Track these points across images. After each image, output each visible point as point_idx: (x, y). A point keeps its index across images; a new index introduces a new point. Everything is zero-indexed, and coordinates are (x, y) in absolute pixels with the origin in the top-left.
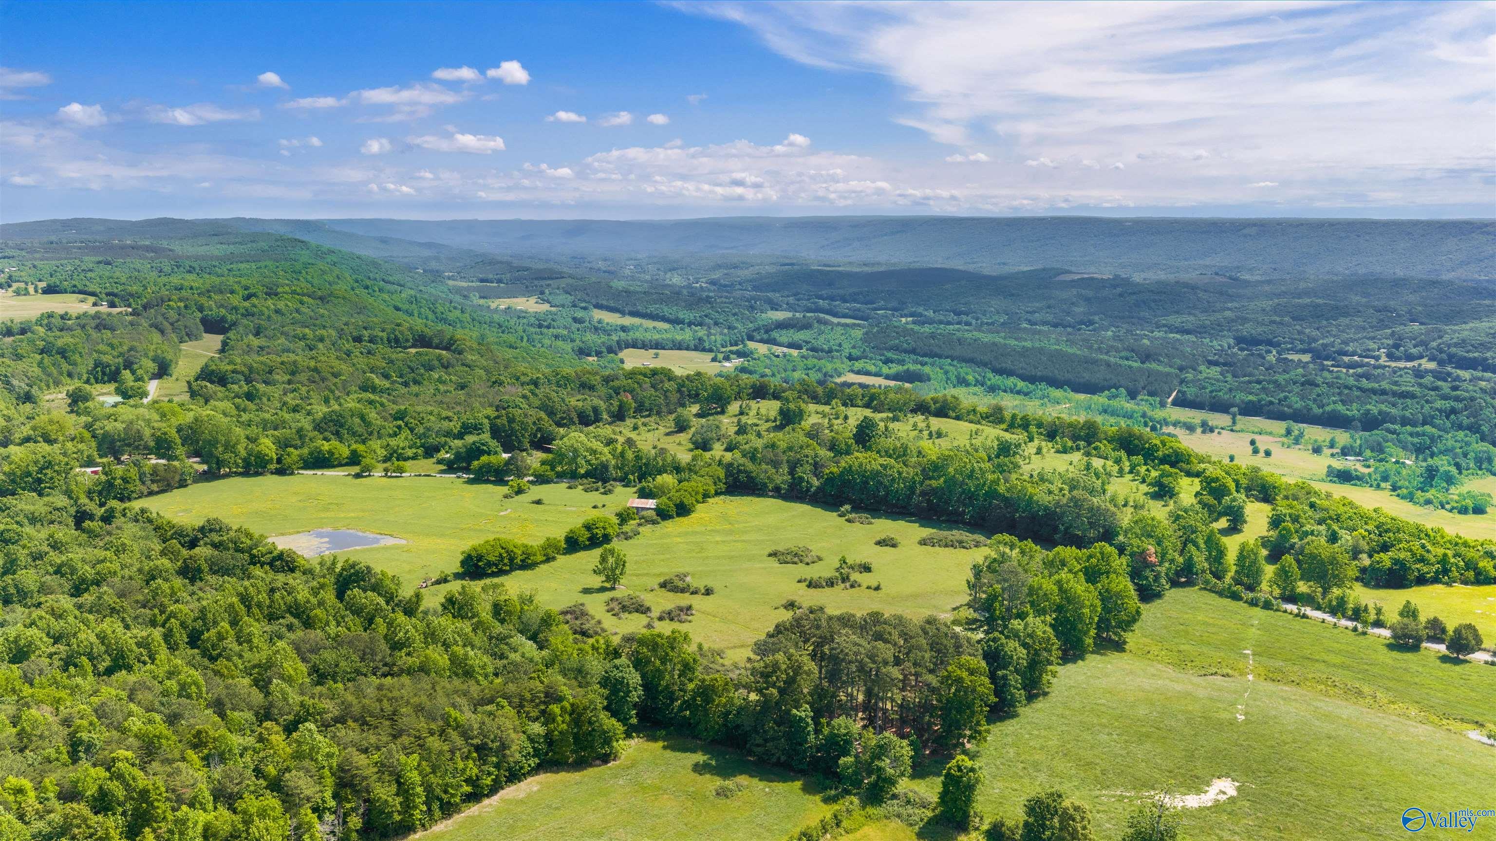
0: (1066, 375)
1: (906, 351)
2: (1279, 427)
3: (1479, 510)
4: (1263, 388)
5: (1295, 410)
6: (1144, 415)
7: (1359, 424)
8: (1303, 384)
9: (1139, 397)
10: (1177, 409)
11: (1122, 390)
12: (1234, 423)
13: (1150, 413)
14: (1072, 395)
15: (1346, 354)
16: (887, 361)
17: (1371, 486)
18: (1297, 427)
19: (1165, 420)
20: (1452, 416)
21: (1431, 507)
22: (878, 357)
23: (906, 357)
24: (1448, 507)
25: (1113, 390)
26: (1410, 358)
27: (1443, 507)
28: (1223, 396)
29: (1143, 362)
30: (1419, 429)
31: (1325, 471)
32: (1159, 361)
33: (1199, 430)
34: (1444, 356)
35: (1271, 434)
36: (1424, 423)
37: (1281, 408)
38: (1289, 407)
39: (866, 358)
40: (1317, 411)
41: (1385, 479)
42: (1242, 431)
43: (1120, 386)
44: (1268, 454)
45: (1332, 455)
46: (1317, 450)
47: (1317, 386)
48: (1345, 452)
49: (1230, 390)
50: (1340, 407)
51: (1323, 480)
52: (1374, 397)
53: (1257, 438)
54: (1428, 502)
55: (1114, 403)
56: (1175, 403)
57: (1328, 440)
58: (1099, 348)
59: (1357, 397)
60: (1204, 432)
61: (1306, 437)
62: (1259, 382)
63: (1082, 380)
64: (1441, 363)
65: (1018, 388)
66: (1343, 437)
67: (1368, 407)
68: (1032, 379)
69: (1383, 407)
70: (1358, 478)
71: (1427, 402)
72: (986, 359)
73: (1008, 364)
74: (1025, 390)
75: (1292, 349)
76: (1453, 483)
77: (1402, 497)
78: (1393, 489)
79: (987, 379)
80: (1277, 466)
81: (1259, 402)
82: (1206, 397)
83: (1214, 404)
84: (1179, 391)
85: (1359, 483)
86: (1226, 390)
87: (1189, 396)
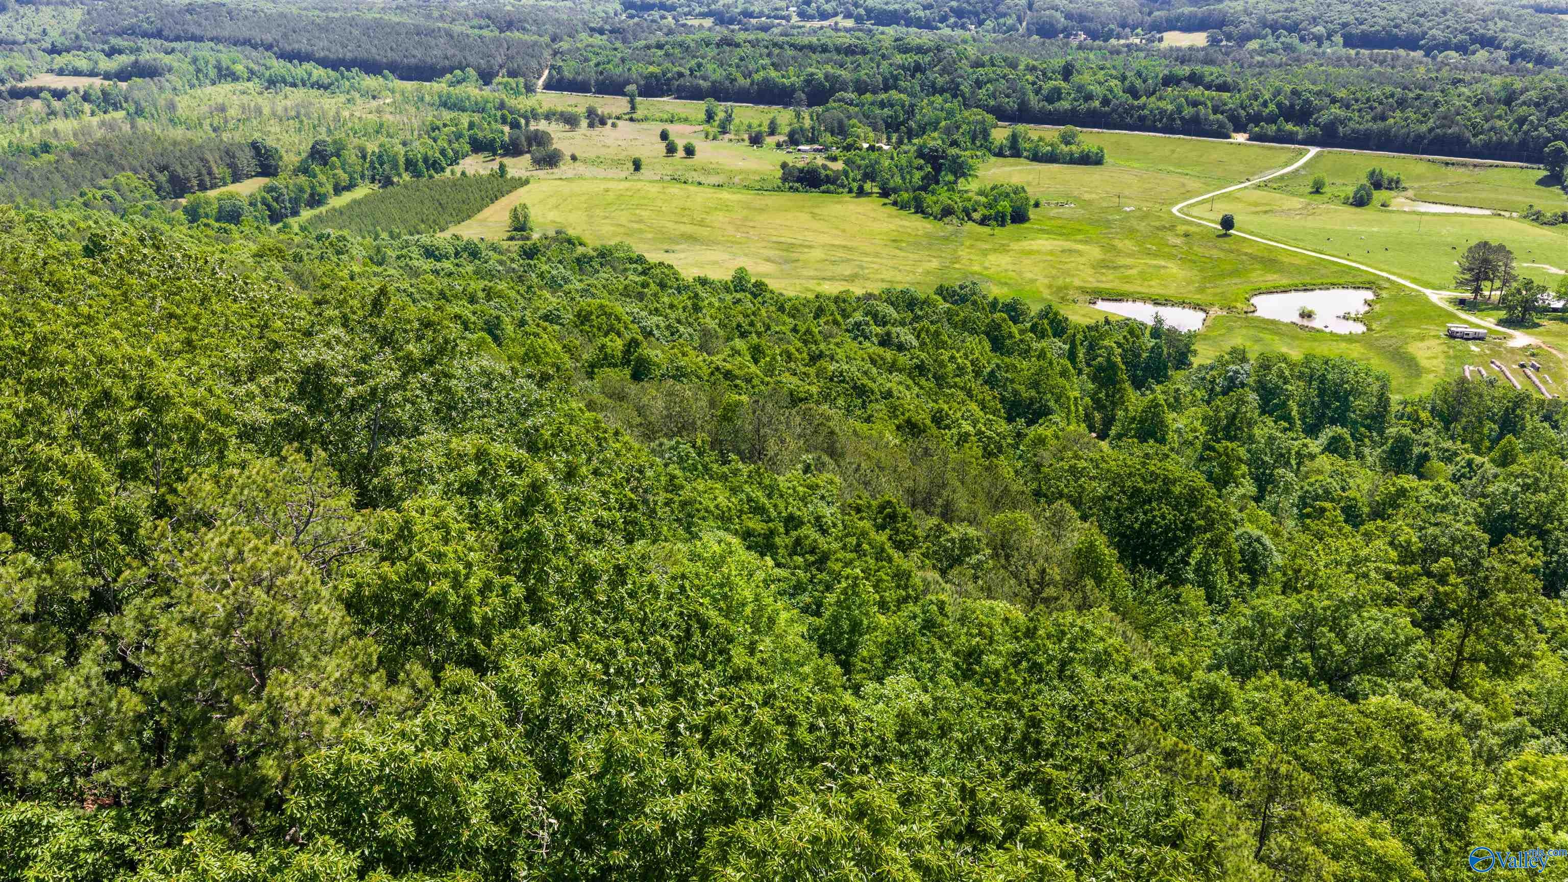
0: (389, 54)
1: (145, 35)
2: (696, 109)
3: (1019, 216)
4: (667, 55)
5: (715, 82)
6: (502, 106)
7: (803, 96)
8: (718, 45)
9: (498, 79)
10: (553, 94)
11: (471, 72)
12: (633, 108)
13: (511, 102)
14: (399, 84)
15: (751, 15)
16: (111, 53)
17: (850, 191)
18: (721, 109)
19: (533, 110)
20: (918, 75)
21: (954, 220)
22: (99, 46)
23: (143, 43)
25: (457, 72)
26: (824, 16)
27: (970, 218)
28: (615, 70)
29: (502, 31)
30: (883, 96)
31: (780, 173)
32: (524, 29)
33: (584, 123)
34: (862, 11)
35: (686, 120)
36: (887, 88)
37: (694, 82)
38: (705, 78)
39: (79, 48)
40: (743, 82)
41: (869, 175)
42: (646, 119)
43: (468, 65)
44: (690, 151)
45: (779, 146)
46: (756, 140)
47: (738, 45)
48: (793, 140)
49: (623, 60)
50: (773, 74)
51: (779, 189)
52: (814, 56)
53: (669, 127)
54: (947, 212)
55: (459, 90)
56: (548, 86)
57: (766, 123)
58: (441, 16)
59: (794, 58)
60: (591, 125)
61: (736, 121)
62: (660, 46)
63: (412, 61)
64: (859, 19)
65: (314, 78)
66: (785, 117)
67: (810, 70)
69: (829, 68)
70: (829, 180)
71: (884, 57)
72: (268, 38)
73: (302, 45)
74: (326, 81)
75: (689, 13)
76: (964, 175)
77: (903, 206)
78: (885, 193)
79: (268, 68)
80: (706, 171)
81: (664, 74)
82: (590, 73)
83: (603, 82)
84: (553, 67)
85: (832, 188)
86: (617, 60)
87: (568, 74)
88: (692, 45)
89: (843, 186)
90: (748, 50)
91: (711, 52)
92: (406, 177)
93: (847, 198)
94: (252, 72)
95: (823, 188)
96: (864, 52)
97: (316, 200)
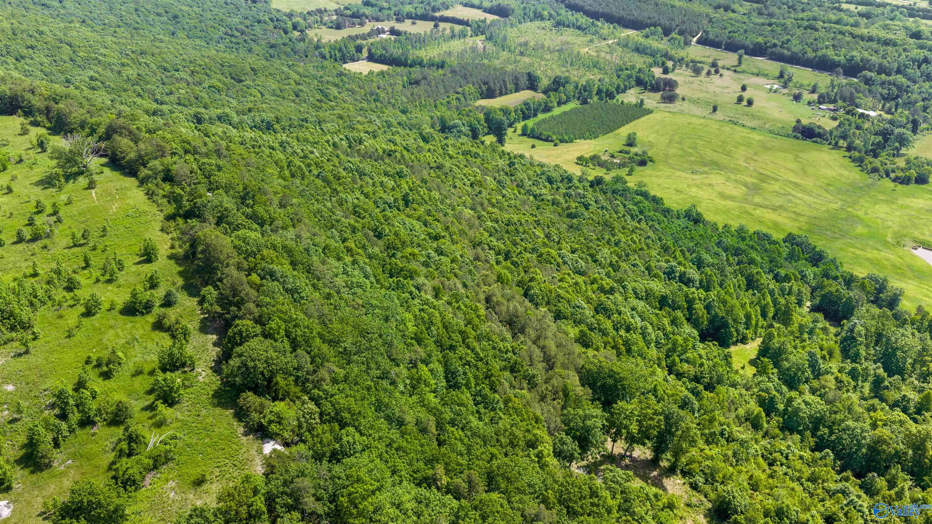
0: (621, 12)
2: (776, 68)
3: (921, 180)
4: (772, 31)
5: (792, 53)
7: (841, 70)
8: (805, 28)
9: (672, 35)
10: (700, 47)
11: (659, 29)
12: (740, 63)
17: (830, 144)
18: (789, 69)
19: (682, 59)
20: (922, 66)
21: (877, 176)
24: (893, 175)
25: (652, 28)
27: (888, 175)
28: (738, 38)
30: (891, 79)
31: (794, 125)
33: (705, 71)
36: (898, 72)
37: (782, 51)
38: (788, 49)
40: (811, 55)
41: (845, 136)
42: (743, 72)
43: (660, 24)
44: (750, 103)
45: (809, 103)
46: (798, 97)
48: (820, 100)
49: (745, 31)
50: (830, 52)
51: (788, 136)
52: (862, 43)
54: (875, 170)
55: (647, 41)
56: (699, 42)
57: (812, 84)
59: (848, 43)
60: (709, 73)
61: (795, 79)
63: (632, 18)
65: (578, 24)
66: (825, 82)
67: (854, 53)
68: (595, 15)
69: (866, 54)
70: (820, 135)
71: (905, 50)
74: (585, 26)
76: (904, 145)
77: (854, 160)
78: (849, 148)
79: (558, 15)
80: (753, 117)
81: (765, 43)
82: (724, 38)
83: (729, 43)
84: (704, 31)
85: (819, 140)
86: (742, 31)
87: (711, 36)
88: (790, 26)
89: (827, 140)
90: (822, 33)
91: (799, 32)
92: (596, 98)
93: (826, 148)
94: (551, 15)
95: (814, 139)
96: (895, 45)
97: (547, 109)
